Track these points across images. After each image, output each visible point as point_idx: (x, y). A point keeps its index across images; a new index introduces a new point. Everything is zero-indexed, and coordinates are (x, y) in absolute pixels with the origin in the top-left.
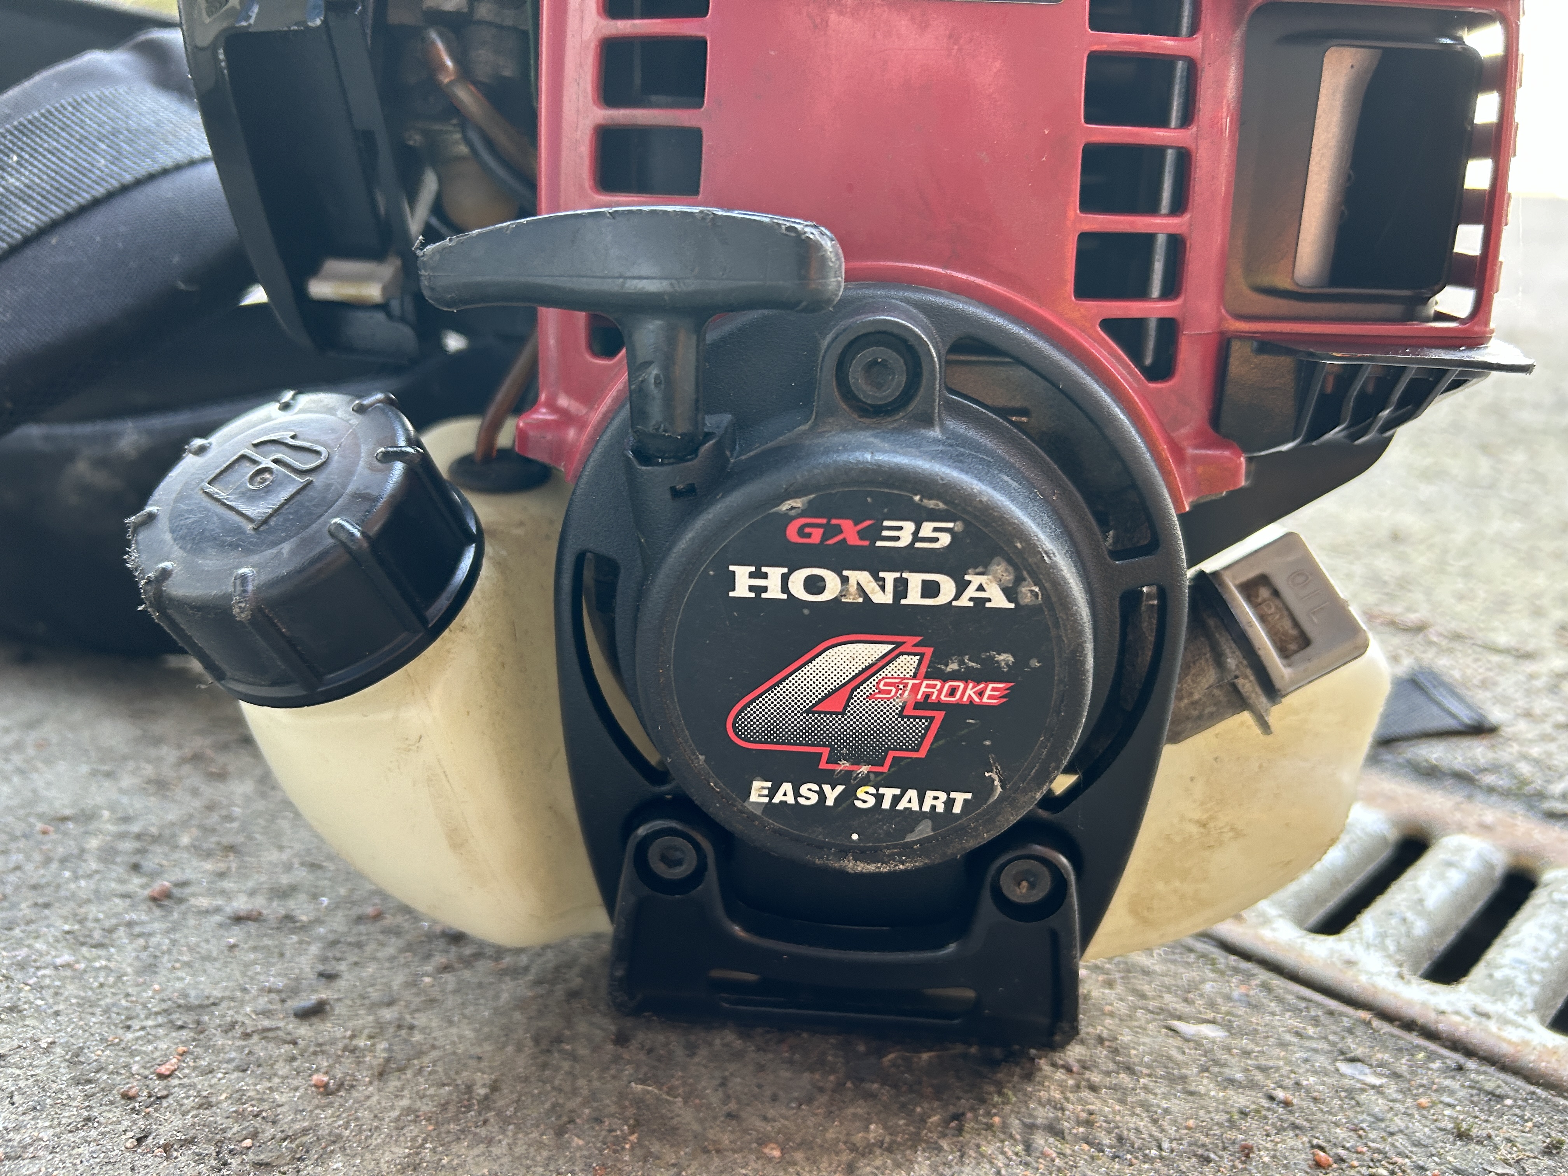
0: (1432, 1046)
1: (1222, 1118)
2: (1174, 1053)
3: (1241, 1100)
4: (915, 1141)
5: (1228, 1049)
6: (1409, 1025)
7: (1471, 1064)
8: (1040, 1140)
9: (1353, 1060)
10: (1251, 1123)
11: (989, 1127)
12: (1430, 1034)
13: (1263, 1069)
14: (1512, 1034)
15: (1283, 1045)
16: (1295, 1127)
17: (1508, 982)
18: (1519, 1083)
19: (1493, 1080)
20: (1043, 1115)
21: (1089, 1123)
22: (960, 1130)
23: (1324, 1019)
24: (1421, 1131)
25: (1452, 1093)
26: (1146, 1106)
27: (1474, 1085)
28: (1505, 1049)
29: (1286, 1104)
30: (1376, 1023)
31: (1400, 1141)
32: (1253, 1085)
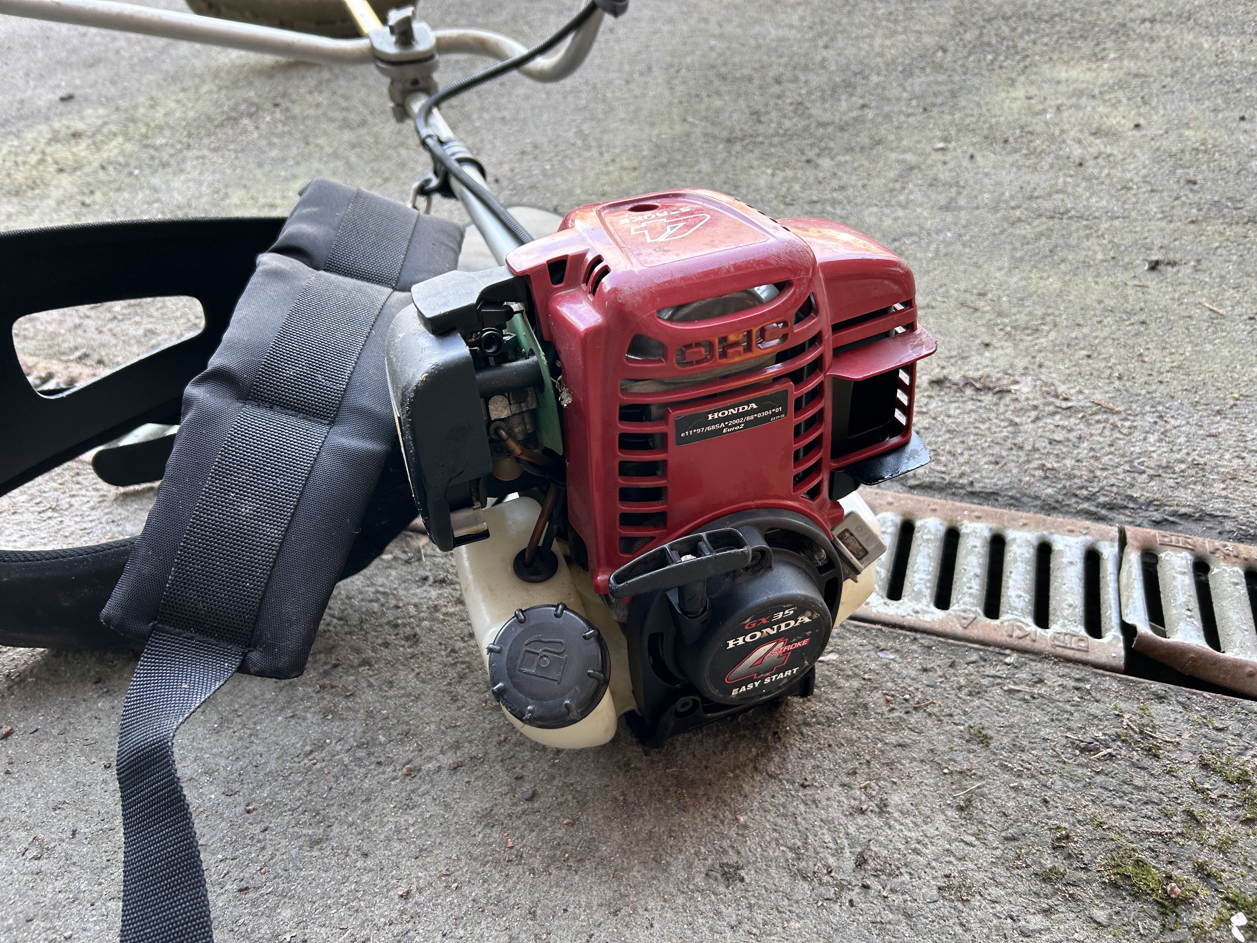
0: (904, 632)
1: (852, 695)
2: (827, 673)
3: (856, 684)
4: (769, 749)
5: (842, 662)
6: (894, 626)
7: (918, 636)
8: (804, 730)
9: (882, 650)
10: (863, 693)
11: (787, 732)
12: (902, 627)
13: (856, 666)
14: (928, 618)
15: (858, 652)
16: (875, 688)
17: (920, 592)
18: (934, 638)
19: (925, 640)
20: (800, 718)
21: (815, 716)
22: (780, 739)
23: (867, 633)
24: (913, 673)
25: (916, 652)
26: (828, 699)
27: (922, 646)
28: (927, 626)
29: (869, 680)
30: (884, 629)
31: (908, 681)
32: (856, 675)
